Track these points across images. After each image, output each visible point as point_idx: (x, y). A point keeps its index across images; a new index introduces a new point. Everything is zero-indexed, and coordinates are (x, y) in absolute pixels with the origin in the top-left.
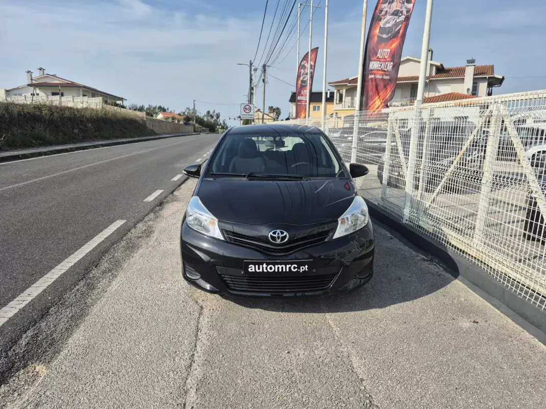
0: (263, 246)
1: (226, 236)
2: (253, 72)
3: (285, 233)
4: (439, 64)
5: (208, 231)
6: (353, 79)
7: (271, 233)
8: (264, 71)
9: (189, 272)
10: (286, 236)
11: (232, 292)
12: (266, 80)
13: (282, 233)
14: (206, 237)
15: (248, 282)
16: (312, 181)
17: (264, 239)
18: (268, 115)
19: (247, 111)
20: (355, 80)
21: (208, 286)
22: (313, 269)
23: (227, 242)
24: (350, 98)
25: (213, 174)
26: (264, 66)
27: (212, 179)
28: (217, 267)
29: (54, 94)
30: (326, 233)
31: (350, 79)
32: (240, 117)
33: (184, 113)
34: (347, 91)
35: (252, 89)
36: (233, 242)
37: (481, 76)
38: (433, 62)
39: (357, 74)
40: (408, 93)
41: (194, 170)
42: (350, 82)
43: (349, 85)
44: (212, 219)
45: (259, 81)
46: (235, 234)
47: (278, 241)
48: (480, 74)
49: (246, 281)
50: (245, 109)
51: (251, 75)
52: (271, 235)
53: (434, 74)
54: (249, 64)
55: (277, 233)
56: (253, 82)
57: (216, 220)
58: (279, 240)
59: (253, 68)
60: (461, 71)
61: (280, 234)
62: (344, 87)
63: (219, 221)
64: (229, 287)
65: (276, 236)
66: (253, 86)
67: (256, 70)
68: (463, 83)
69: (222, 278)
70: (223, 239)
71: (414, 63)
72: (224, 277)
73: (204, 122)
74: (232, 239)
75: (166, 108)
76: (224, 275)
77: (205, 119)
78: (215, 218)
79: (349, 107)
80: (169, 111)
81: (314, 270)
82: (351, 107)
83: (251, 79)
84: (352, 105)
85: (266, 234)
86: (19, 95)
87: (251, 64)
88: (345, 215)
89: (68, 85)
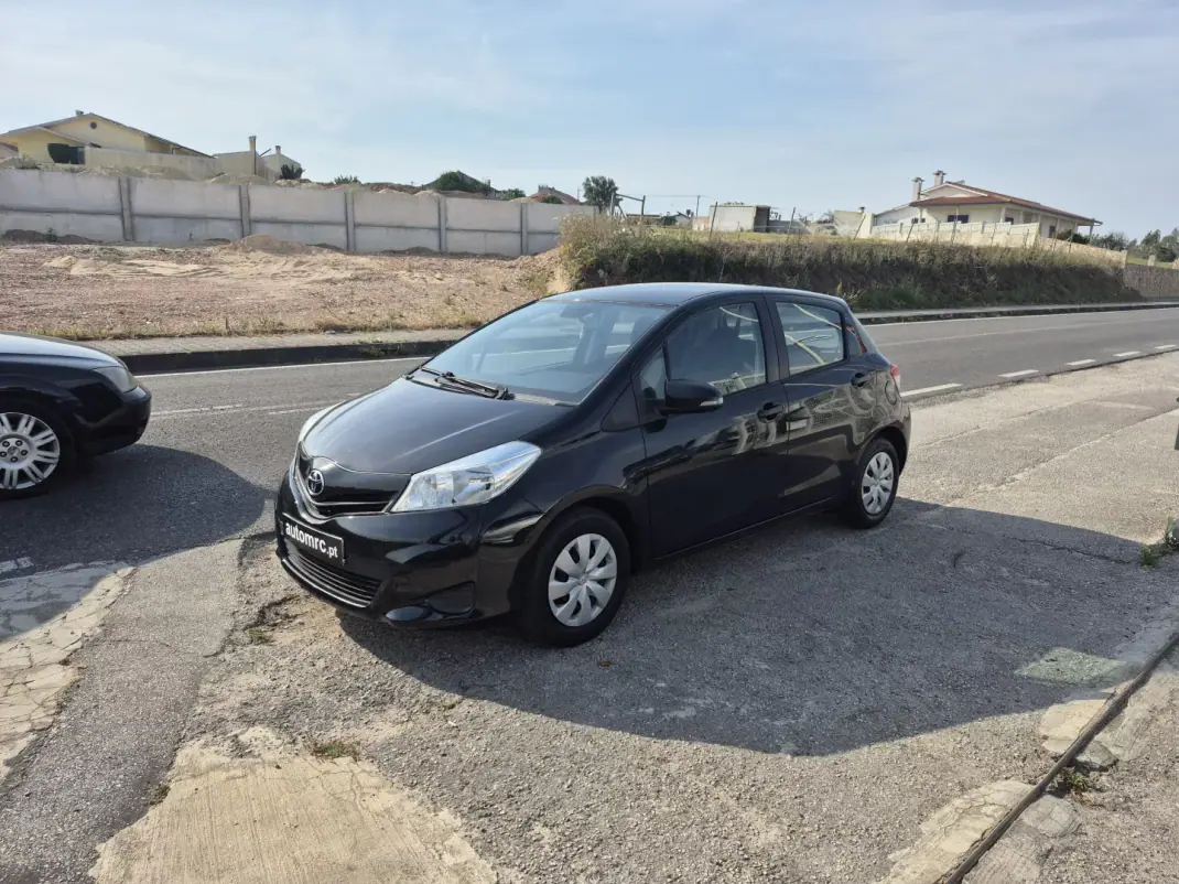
3: (321, 479)
7: (310, 475)
10: (321, 483)
13: (318, 477)
29: (951, 219)
52: (309, 479)
55: (314, 476)
58: (314, 489)
65: (313, 480)
81: (344, 561)
86: (892, 223)
89: (981, 201)
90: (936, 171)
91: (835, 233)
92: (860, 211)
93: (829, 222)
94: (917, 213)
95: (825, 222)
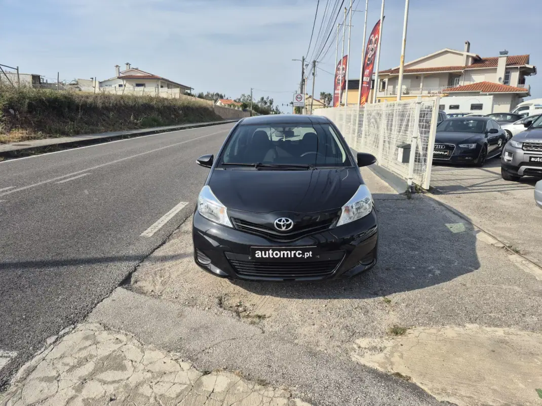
0: (270, 233)
1: (234, 223)
2: (304, 67)
3: (290, 221)
4: (474, 55)
5: (217, 218)
6: (395, 70)
7: (277, 221)
8: (314, 66)
9: (201, 257)
10: (291, 223)
11: (240, 276)
12: (315, 74)
13: (287, 221)
14: (215, 224)
15: (255, 268)
16: (319, 170)
17: (270, 226)
18: (319, 101)
19: (299, 100)
20: (397, 70)
21: (218, 271)
22: (317, 255)
23: (235, 229)
24: (392, 87)
25: (223, 164)
26: (314, 62)
27: (222, 169)
28: (227, 253)
29: (138, 85)
30: (330, 221)
31: (392, 69)
32: (292, 103)
33: (239, 100)
34: (389, 80)
35: (303, 80)
36: (241, 229)
37: (512, 66)
38: (469, 54)
39: (399, 65)
40: (446, 82)
41: (207, 160)
42: (392, 72)
43: (391, 75)
44: (222, 207)
45: (310, 74)
46: (243, 222)
47: (284, 229)
48: (513, 64)
49: (253, 266)
50: (297, 97)
51: (303, 68)
52: (277, 223)
53: (470, 64)
54: (302, 59)
55: (282, 221)
56: (305, 74)
57: (225, 209)
58: (285, 227)
59: (305, 63)
60: (494, 62)
61: (285, 222)
62: (387, 77)
63: (227, 210)
64: (238, 272)
65: (282, 223)
66: (304, 78)
67: (307, 65)
68: (496, 73)
69: (230, 264)
70: (231, 226)
71: (452, 54)
72: (233, 263)
73: (259, 108)
74: (240, 225)
75: (223, 95)
76: (233, 260)
77: (259, 105)
78: (224, 207)
79: (391, 94)
80: (226, 98)
81: (318, 257)
82: (393, 95)
83: (303, 73)
84: (394, 93)
85: (272, 222)
86: (109, 86)
87: (304, 60)
88: (350, 203)
89: (149, 77)
90: (126, 63)
91: (80, 90)
92: (91, 80)
93: (76, 84)
94: (121, 82)
95: (74, 84)
